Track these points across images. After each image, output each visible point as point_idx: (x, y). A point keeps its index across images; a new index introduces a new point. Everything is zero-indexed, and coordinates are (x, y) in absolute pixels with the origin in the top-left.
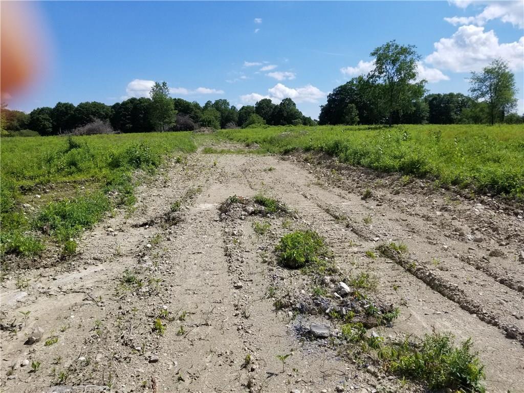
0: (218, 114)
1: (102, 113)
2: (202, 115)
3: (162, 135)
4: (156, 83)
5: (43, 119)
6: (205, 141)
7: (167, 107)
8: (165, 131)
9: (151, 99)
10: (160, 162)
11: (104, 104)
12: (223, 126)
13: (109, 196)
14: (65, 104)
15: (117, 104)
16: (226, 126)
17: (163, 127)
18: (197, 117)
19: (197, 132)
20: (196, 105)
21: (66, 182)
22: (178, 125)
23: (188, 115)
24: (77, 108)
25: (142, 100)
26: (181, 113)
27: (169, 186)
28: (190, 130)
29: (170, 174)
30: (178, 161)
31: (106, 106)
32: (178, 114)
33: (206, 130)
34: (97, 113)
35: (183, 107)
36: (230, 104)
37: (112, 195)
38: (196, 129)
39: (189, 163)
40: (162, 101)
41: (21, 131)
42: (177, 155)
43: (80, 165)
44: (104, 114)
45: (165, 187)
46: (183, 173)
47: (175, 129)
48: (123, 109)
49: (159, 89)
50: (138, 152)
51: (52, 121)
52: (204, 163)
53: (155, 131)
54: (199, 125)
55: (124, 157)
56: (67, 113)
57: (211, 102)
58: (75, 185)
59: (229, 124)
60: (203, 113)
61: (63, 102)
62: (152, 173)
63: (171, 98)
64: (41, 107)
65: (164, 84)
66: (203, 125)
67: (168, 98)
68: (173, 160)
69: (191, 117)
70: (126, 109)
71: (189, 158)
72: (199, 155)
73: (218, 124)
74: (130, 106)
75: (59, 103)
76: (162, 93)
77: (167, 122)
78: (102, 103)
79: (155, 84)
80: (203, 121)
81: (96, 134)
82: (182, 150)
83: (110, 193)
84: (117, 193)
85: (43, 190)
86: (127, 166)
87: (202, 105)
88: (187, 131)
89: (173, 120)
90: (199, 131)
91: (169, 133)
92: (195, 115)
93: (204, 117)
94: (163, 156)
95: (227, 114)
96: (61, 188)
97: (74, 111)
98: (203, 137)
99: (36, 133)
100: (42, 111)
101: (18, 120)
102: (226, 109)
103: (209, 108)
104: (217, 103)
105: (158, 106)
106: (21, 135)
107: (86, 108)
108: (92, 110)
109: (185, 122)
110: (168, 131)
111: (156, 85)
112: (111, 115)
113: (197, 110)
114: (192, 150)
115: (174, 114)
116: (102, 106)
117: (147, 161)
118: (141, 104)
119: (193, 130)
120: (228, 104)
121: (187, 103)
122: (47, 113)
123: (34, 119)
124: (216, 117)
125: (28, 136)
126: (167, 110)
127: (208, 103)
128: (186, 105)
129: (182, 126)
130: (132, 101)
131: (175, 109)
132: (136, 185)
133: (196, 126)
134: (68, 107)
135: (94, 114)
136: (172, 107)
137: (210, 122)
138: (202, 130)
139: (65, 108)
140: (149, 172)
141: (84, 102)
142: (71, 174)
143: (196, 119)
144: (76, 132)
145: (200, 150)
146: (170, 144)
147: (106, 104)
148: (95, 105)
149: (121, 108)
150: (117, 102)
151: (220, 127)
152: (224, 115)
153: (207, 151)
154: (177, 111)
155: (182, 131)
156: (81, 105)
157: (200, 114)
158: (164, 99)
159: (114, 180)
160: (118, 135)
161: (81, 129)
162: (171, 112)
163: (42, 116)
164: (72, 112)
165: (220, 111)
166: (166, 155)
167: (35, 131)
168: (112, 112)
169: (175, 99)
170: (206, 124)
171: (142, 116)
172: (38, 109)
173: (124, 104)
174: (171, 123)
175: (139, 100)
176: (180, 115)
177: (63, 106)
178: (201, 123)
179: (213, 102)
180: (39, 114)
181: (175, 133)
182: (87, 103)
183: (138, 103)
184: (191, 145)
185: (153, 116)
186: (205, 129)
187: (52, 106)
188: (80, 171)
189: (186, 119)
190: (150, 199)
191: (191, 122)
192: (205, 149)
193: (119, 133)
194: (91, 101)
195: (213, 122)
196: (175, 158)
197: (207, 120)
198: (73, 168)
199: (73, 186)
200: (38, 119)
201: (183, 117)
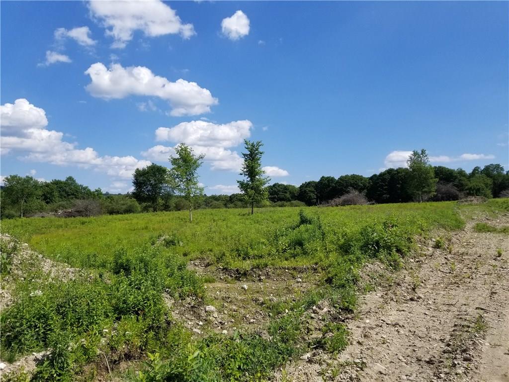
0: (489, 181)
1: (360, 184)
2: (469, 183)
3: (420, 206)
4: (414, 152)
5: (309, 191)
6: (475, 214)
7: (426, 175)
8: (424, 201)
9: (409, 168)
10: (409, 248)
11: (362, 176)
12: (496, 194)
13: (313, 315)
14: (328, 178)
15: (375, 175)
16: (500, 195)
17: (422, 197)
18: (462, 185)
19: (462, 202)
20: (461, 173)
21: (285, 268)
22: (439, 195)
23: (451, 183)
24: (338, 181)
25: (399, 171)
26: (442, 182)
27: (419, 298)
28: (454, 200)
29: (424, 272)
30: (437, 246)
31: (364, 178)
32: (438, 182)
33: (475, 200)
34: (356, 185)
35: (444, 175)
36: (505, 169)
37: (318, 313)
38: (461, 199)
39: (456, 249)
40: (421, 169)
41: (292, 201)
42: (437, 235)
43: (307, 245)
44: (362, 185)
45: (412, 299)
46: (446, 269)
47: (435, 199)
48: (380, 180)
49: (418, 156)
50: (375, 234)
51: (316, 193)
52: (480, 251)
53: (413, 201)
54: (464, 193)
55: (357, 240)
56: (329, 186)
57: (479, 168)
58: (295, 273)
59: (504, 192)
60: (470, 181)
61: (326, 176)
62: (396, 267)
63: (431, 166)
64: (308, 181)
65: (423, 152)
66: (469, 194)
67: (427, 165)
68: (430, 242)
69: (455, 185)
70: (384, 180)
71: (454, 240)
72: (469, 235)
73: (489, 192)
74: (387, 177)
75: (323, 177)
76: (421, 161)
77: (426, 192)
78: (360, 175)
79: (412, 153)
80: (470, 189)
81: (350, 205)
82: (444, 227)
83: (314, 308)
84: (325, 310)
85: (259, 277)
86: (358, 253)
87: (469, 171)
88: (450, 200)
89: (433, 189)
90: (466, 201)
91: (428, 204)
92: (460, 183)
93: (470, 185)
94: (416, 237)
95: (500, 181)
96: (278, 275)
97: (335, 184)
98: (470, 208)
99: (303, 203)
100: (308, 184)
101: (290, 193)
102: (499, 175)
103: (477, 175)
104: (487, 168)
105: (415, 174)
106: (292, 205)
107: (346, 181)
108: (351, 182)
109: (447, 191)
110: (427, 201)
111: (414, 153)
112: (368, 186)
113: (462, 178)
114: (459, 226)
115: (434, 182)
116: (360, 178)
117: (389, 248)
118: (399, 174)
119: (457, 199)
120: (502, 169)
121: (449, 170)
122: (313, 186)
123: (302, 192)
124: (486, 185)
125: (296, 206)
126: (426, 179)
127: (476, 169)
128: (448, 173)
129: (444, 195)
130: (390, 171)
131: (436, 178)
132: (364, 291)
133: (461, 194)
134: (330, 180)
135: (352, 185)
136: (432, 175)
137: (478, 190)
138: (469, 199)
139: (328, 181)
140: (391, 265)
141: (344, 175)
142: (294, 256)
143: (460, 187)
144: (332, 202)
145: (469, 226)
146: (427, 219)
147: (364, 176)
148: (354, 177)
149: (378, 179)
150: (374, 173)
151: (492, 196)
152: (496, 182)
153: (481, 229)
154: (437, 180)
155: (444, 201)
156: (341, 178)
157: (465, 181)
158: (422, 168)
159: (336, 275)
160: (372, 206)
161: (337, 200)
162: (431, 180)
163: (308, 189)
164: (334, 185)
165: (491, 177)
166: (421, 235)
167: (302, 201)
168: (369, 183)
169: (435, 167)
170: (475, 192)
171: (399, 186)
172: (306, 183)
173: (382, 175)
174: (430, 192)
175: (397, 170)
176: (441, 184)
177: (326, 179)
178: (468, 191)
179: (482, 168)
180: (306, 187)
181: (435, 204)
182: (347, 176)
183: (395, 174)
184: (456, 220)
185: (410, 185)
186: (473, 198)
187: (317, 180)
188: (305, 253)
189: (449, 187)
190: (379, 337)
191: (454, 190)
192: (478, 225)
193: (373, 204)
194: (350, 174)
195: (483, 190)
196: (434, 239)
197: (474, 189)
198: (298, 250)
199: (292, 274)
200: (305, 191)
201: (445, 185)
